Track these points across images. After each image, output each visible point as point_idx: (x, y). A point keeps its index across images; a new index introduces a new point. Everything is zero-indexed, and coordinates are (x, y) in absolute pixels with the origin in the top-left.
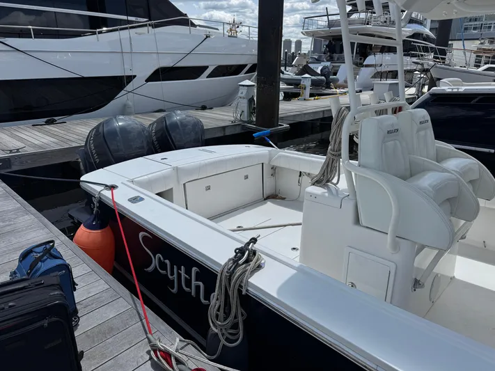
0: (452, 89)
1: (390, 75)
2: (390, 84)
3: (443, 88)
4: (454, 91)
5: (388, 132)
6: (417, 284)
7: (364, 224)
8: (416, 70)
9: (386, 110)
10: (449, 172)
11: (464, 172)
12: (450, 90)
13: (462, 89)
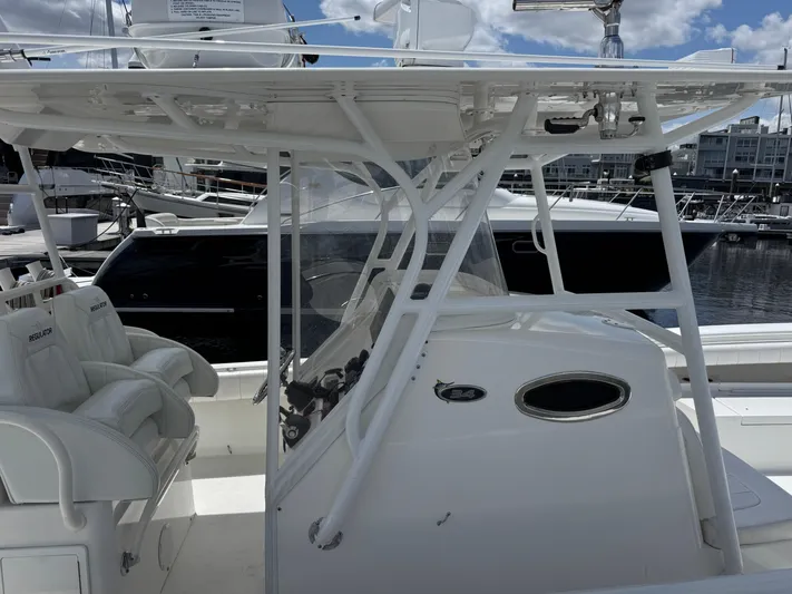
0: (163, 230)
1: (74, 202)
2: (73, 219)
3: (149, 229)
4: (167, 232)
5: (31, 338)
6: (127, 560)
7: (17, 501)
8: (114, 196)
9: (31, 296)
10: (144, 377)
11: (167, 372)
12: (160, 232)
13: (176, 230)
